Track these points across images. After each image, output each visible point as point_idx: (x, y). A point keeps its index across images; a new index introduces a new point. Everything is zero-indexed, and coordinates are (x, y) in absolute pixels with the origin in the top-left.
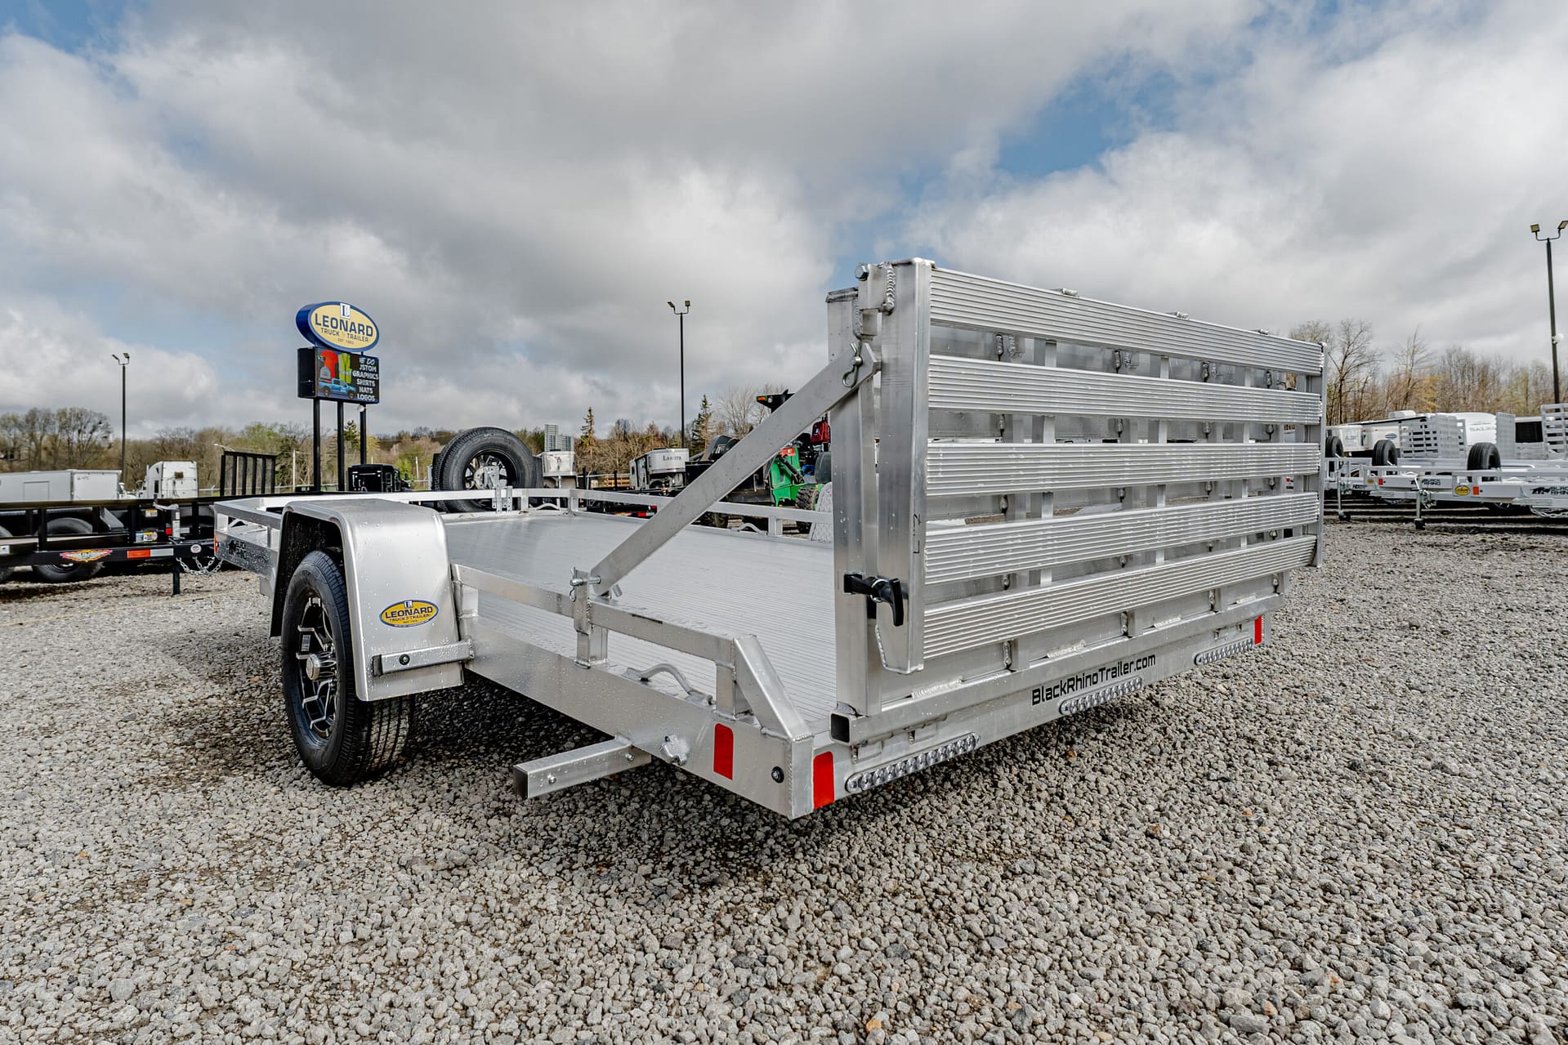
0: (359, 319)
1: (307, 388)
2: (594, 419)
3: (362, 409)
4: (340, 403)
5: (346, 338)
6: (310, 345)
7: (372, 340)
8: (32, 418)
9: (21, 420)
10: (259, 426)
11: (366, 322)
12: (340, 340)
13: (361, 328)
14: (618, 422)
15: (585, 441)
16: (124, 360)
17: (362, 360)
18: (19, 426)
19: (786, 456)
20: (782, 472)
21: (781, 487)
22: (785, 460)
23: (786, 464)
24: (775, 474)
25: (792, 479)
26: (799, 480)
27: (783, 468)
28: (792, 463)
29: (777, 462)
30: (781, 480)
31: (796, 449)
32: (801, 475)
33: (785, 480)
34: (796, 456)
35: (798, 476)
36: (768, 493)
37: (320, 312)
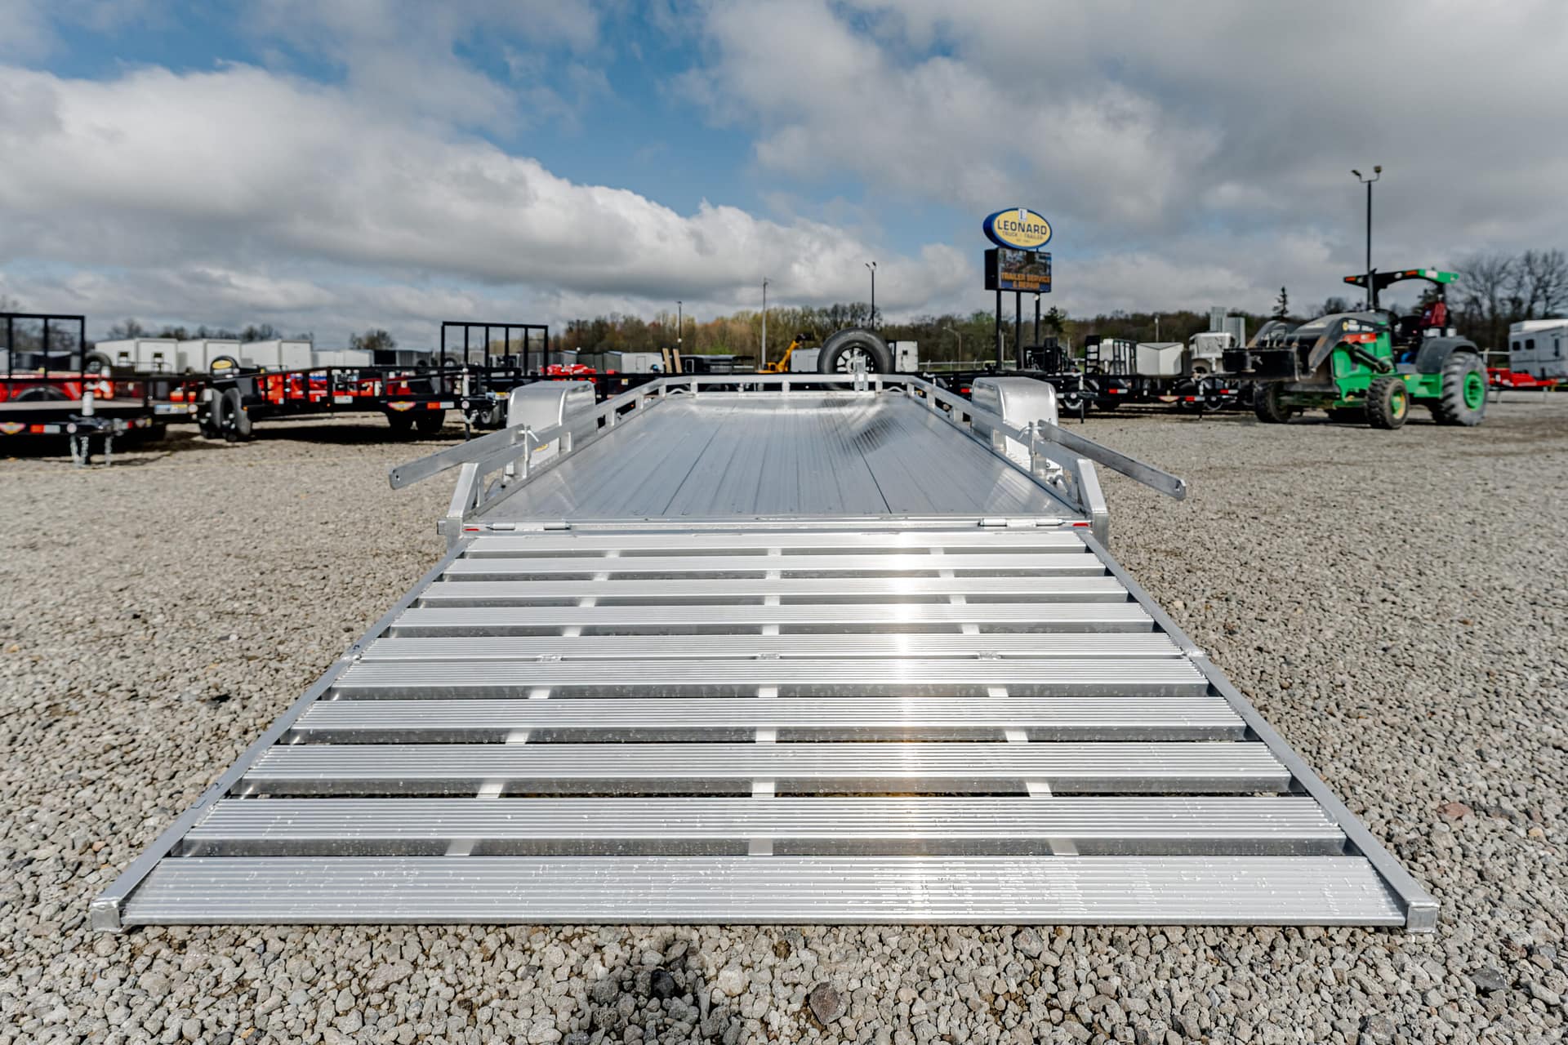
0: (1035, 220)
1: (991, 283)
2: (1289, 299)
3: (1037, 298)
4: (1019, 292)
5: (1023, 238)
6: (994, 246)
7: (1046, 237)
8: (835, 311)
9: (829, 311)
10: (982, 313)
11: (1041, 223)
12: (1018, 240)
13: (1036, 229)
16: (872, 267)
17: (1037, 256)
18: (828, 315)
19: (1357, 343)
20: (1355, 360)
21: (1352, 376)
22: (1357, 347)
23: (1359, 351)
24: (1341, 361)
25: (1373, 368)
26: (1383, 369)
27: (1356, 356)
28: (1370, 351)
29: (1344, 350)
30: (1353, 369)
31: (1386, 335)
32: (1389, 363)
33: (1360, 369)
34: (1384, 342)
35: (1381, 364)
36: (1330, 382)
37: (1001, 218)
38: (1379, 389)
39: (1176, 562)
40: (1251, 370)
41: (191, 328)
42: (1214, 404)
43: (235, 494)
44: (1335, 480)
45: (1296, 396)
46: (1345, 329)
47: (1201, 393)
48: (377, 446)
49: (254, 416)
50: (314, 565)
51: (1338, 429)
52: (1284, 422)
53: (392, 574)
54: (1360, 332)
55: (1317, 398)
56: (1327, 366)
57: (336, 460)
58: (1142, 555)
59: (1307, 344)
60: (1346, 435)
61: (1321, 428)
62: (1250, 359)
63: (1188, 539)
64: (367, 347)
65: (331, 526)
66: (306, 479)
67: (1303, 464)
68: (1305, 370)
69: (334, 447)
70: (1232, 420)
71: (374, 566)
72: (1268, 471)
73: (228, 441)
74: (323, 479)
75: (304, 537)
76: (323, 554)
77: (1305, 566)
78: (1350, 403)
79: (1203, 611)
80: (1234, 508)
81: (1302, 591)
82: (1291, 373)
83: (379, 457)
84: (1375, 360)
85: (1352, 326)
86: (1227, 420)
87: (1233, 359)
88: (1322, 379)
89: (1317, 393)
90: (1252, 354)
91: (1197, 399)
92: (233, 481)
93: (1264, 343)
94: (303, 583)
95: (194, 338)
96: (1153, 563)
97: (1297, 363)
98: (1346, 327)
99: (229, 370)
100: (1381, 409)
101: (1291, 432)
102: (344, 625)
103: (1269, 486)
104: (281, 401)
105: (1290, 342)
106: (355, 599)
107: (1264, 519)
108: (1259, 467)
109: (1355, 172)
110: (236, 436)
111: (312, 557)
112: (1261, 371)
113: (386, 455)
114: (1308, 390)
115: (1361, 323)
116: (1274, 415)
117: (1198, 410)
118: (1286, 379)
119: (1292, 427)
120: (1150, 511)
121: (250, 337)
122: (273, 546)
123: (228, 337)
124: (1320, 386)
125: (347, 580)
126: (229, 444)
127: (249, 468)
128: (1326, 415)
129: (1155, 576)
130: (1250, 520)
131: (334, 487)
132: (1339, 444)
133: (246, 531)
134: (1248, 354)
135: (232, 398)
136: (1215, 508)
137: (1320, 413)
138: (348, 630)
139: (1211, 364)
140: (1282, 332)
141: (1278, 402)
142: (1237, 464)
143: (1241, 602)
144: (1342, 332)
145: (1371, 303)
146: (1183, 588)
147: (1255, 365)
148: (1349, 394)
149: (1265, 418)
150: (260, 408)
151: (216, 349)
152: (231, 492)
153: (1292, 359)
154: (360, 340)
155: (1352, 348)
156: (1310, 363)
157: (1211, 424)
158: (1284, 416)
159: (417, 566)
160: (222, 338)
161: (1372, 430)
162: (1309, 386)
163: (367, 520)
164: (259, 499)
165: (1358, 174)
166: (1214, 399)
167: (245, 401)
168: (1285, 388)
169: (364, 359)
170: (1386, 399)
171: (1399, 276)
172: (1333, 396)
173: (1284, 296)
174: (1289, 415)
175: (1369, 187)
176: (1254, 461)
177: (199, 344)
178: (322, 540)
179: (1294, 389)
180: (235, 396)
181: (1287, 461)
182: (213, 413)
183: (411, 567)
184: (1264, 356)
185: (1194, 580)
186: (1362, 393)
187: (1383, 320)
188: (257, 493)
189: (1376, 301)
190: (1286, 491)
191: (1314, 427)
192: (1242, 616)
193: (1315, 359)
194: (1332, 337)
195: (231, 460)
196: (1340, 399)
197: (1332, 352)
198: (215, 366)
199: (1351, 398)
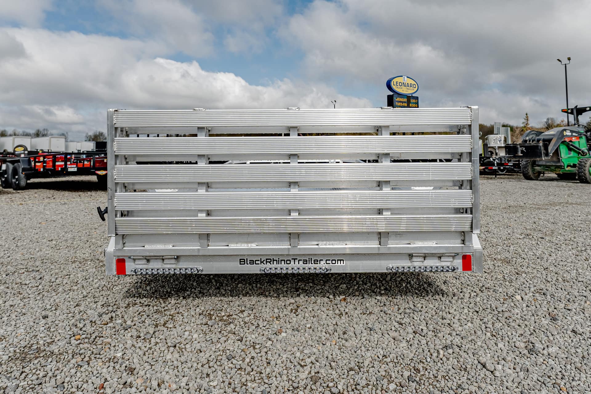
0: (410, 81)
2: (529, 118)
5: (405, 90)
6: (391, 93)
7: (416, 89)
11: (413, 82)
12: (403, 91)
13: (411, 85)
14: (548, 119)
15: (524, 129)
16: (334, 103)
17: (411, 97)
19: (571, 141)
20: (570, 150)
21: (569, 157)
22: (571, 143)
23: (572, 145)
24: (563, 150)
25: (579, 153)
26: (584, 154)
27: (570, 148)
28: (577, 145)
29: (565, 144)
30: (570, 154)
31: (584, 137)
32: (586, 151)
33: (573, 154)
34: (583, 141)
35: (583, 152)
36: (559, 160)
37: (395, 80)
38: (583, 164)
39: (509, 267)
40: (520, 154)
41: (10, 130)
42: (502, 171)
43: (8, 222)
44: (575, 214)
45: (542, 167)
46: (565, 134)
47: (496, 165)
48: (89, 193)
49: (28, 177)
50: (37, 269)
51: (564, 184)
52: (537, 180)
53: (79, 275)
54: (572, 136)
55: (553, 168)
56: (557, 153)
57: (66, 201)
58: (489, 262)
59: (547, 142)
60: (570, 187)
61: (555, 183)
62: (520, 149)
63: (511, 251)
64: (93, 140)
65: (54, 242)
66: (48, 212)
67: (554, 204)
68: (547, 154)
69: (67, 193)
70: (511, 178)
71: (71, 269)
72: (539, 209)
73: (14, 190)
74: (57, 212)
75: (37, 250)
76: (45, 261)
77: (580, 271)
78: (569, 170)
79: (533, 302)
80: (529, 232)
81: (585, 289)
82: (540, 156)
83: (89, 199)
84: (580, 150)
85: (568, 133)
86: (509, 178)
87: (511, 149)
88: (555, 159)
89: (552, 166)
90: (521, 147)
91: (494, 168)
92: (10, 213)
93: (526, 141)
94: (27, 282)
95: (10, 135)
96: (496, 268)
97: (543, 151)
98: (565, 133)
99: (23, 152)
100: (585, 174)
101: (542, 185)
102: (44, 313)
103: (543, 217)
104: (42, 170)
105: (538, 141)
106: (54, 294)
107: (547, 238)
108: (534, 206)
109: (558, 60)
110: (18, 188)
111: (38, 263)
112: (525, 155)
113: (93, 198)
114: (548, 164)
115: (572, 132)
116: (532, 176)
117: (494, 173)
118: (538, 159)
119: (542, 182)
120: (486, 233)
121: (38, 135)
122: (18, 256)
123: (27, 135)
124: (554, 162)
125: (53, 280)
126: (14, 191)
127: (20, 206)
128: (556, 176)
129: (500, 277)
130: (540, 240)
131: (62, 218)
132: (568, 192)
133: (7, 246)
134: (519, 147)
135: (17, 168)
136: (520, 232)
137: (554, 175)
138: (45, 317)
139: (496, 149)
140: (534, 136)
141: (533, 170)
142: (522, 204)
143: (552, 296)
144: (563, 136)
145: (576, 122)
146: (517, 286)
147: (522, 152)
148: (568, 166)
149: (528, 177)
150: (32, 173)
151: (19, 141)
152: (7, 220)
153: (541, 149)
154: (90, 136)
155: (569, 144)
156: (549, 151)
157: (502, 181)
158: (537, 177)
159: (94, 270)
160: (24, 135)
161: (580, 184)
162: (548, 162)
163: (74, 238)
164: (20, 225)
165: (560, 61)
166: (502, 168)
167: (24, 170)
168: (537, 163)
169: (90, 146)
170: (587, 168)
171: (588, 109)
172: (560, 167)
173: (527, 117)
174: (539, 176)
175: (566, 66)
176: (530, 202)
177: (11, 138)
178: (47, 252)
179: (540, 163)
180: (19, 167)
181: (546, 203)
182: (8, 176)
183: (91, 270)
184: (526, 147)
185: (522, 280)
186: (574, 166)
187: (582, 131)
188: (20, 221)
189: (578, 121)
190: (552, 221)
191: (552, 182)
192: (557, 306)
193: (551, 148)
194: (559, 139)
195: (12, 201)
196: (564, 168)
197: (559, 146)
198: (16, 150)
199: (569, 168)
